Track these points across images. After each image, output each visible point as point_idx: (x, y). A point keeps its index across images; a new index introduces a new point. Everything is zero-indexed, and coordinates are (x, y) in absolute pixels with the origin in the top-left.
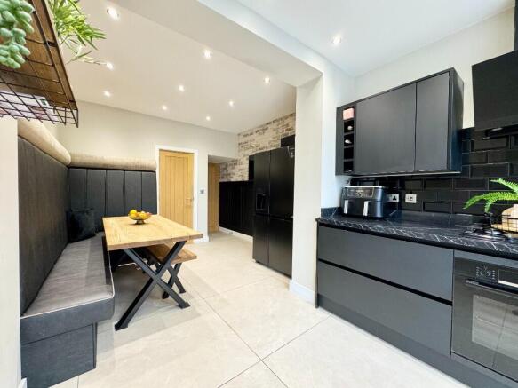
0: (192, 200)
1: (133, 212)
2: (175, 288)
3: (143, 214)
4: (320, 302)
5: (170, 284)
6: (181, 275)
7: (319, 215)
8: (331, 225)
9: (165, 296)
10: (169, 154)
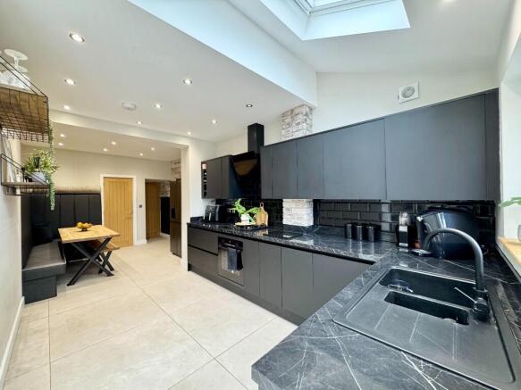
0: (132, 213)
1: (80, 224)
2: (106, 267)
3: (86, 225)
4: (190, 268)
5: (103, 265)
6: (110, 260)
7: (189, 221)
8: (197, 227)
9: (100, 272)
10: (111, 180)
